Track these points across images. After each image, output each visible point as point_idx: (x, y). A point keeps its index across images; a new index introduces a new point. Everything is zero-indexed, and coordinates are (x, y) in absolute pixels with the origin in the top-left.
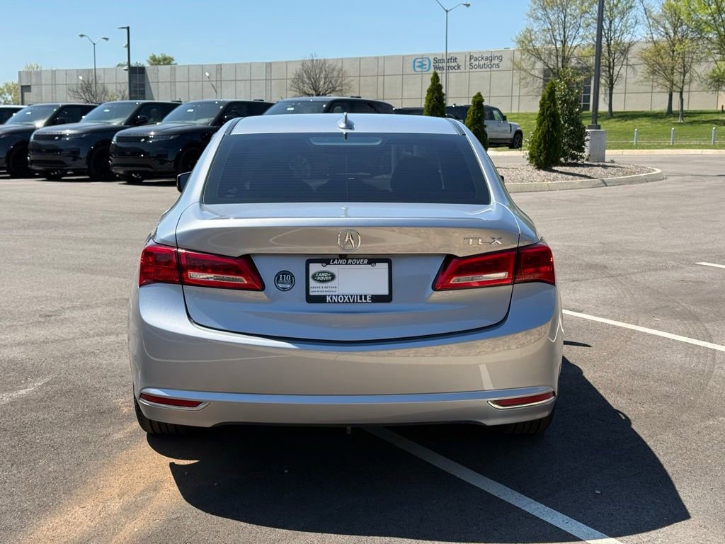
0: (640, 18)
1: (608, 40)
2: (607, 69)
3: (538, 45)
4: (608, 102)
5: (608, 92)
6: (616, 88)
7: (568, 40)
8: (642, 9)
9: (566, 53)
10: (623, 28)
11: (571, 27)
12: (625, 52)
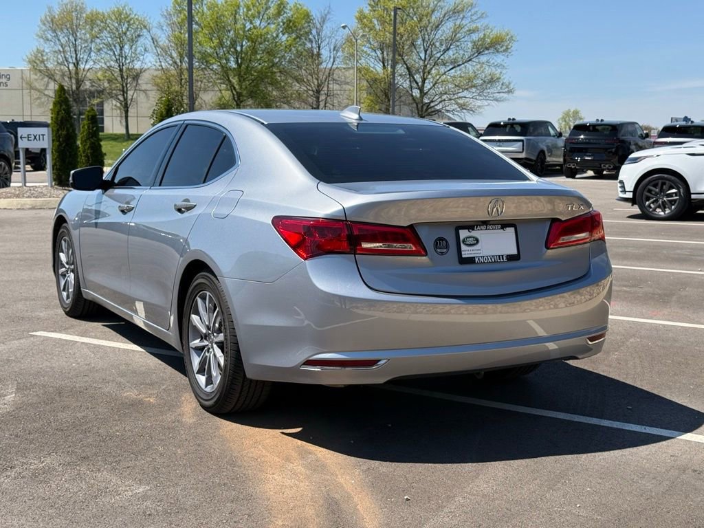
0: (148, 46)
1: (119, 66)
2: (122, 93)
3: (50, 66)
4: (124, 124)
5: (124, 115)
6: (132, 111)
7: (80, 63)
8: (150, 38)
9: (80, 75)
10: (133, 55)
11: (82, 51)
12: (136, 77)
